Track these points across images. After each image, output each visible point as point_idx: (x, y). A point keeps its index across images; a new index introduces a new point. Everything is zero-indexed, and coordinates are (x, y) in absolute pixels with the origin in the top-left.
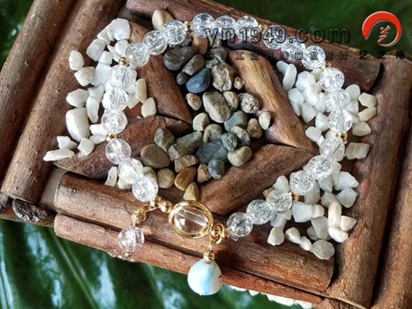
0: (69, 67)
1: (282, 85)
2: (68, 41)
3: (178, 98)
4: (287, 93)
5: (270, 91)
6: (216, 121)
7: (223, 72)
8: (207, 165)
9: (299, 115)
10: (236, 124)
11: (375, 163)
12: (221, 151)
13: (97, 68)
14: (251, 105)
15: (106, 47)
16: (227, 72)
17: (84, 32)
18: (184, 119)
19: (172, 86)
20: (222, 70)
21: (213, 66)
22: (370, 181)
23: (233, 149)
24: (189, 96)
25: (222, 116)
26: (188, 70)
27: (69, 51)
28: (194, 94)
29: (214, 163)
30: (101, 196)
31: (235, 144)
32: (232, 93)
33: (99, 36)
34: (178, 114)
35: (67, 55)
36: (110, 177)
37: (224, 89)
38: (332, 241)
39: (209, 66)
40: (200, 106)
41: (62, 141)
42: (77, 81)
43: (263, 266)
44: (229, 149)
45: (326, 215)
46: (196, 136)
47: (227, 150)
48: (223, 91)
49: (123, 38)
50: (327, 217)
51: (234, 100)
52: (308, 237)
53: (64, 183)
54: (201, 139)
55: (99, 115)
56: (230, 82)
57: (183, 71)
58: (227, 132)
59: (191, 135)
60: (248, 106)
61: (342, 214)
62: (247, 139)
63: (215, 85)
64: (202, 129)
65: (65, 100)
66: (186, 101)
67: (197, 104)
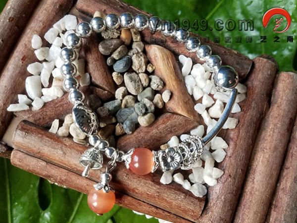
0: (31, 46)
1: (181, 72)
2: (32, 27)
3: (107, 75)
4: (184, 78)
5: (172, 76)
6: (132, 93)
7: (140, 59)
8: (123, 124)
9: (191, 94)
10: (146, 96)
11: (241, 133)
12: (134, 115)
13: (51, 48)
14: (157, 84)
15: (59, 34)
16: (143, 60)
17: (44, 22)
18: (109, 90)
19: (103, 66)
20: (139, 57)
21: (133, 54)
22: (236, 145)
23: (142, 114)
24: (114, 74)
25: (136, 90)
26: (115, 56)
27: (32, 35)
28: (118, 73)
29: (128, 123)
30: (46, 140)
31: (144, 111)
32: (145, 75)
33: (55, 26)
34: (106, 86)
35: (31, 38)
36: (53, 127)
37: (140, 71)
38: (205, 184)
39: (130, 54)
40: (121, 82)
41: (22, 98)
42: (36, 56)
43: (155, 198)
44: (139, 114)
45: (203, 166)
46: (116, 103)
47: (138, 115)
48: (139, 73)
49: (71, 29)
50: (204, 168)
51: (145, 80)
52: (189, 181)
53: (20, 128)
54: (120, 106)
55: (49, 82)
56: (144, 67)
57: (112, 56)
58: (139, 102)
59: (113, 101)
60: (155, 85)
61: (214, 167)
62: (153, 108)
63: (133, 67)
64: (121, 98)
65: (27, 69)
66: (112, 77)
67: (120, 80)
